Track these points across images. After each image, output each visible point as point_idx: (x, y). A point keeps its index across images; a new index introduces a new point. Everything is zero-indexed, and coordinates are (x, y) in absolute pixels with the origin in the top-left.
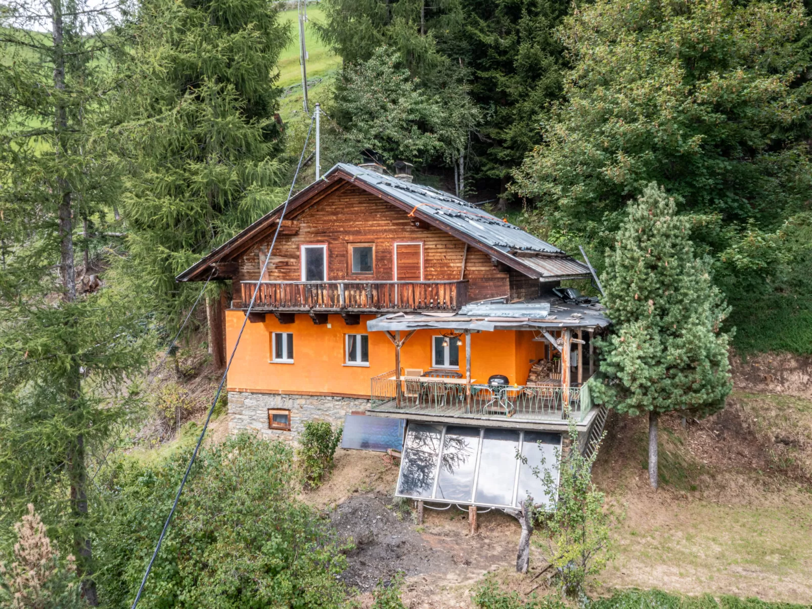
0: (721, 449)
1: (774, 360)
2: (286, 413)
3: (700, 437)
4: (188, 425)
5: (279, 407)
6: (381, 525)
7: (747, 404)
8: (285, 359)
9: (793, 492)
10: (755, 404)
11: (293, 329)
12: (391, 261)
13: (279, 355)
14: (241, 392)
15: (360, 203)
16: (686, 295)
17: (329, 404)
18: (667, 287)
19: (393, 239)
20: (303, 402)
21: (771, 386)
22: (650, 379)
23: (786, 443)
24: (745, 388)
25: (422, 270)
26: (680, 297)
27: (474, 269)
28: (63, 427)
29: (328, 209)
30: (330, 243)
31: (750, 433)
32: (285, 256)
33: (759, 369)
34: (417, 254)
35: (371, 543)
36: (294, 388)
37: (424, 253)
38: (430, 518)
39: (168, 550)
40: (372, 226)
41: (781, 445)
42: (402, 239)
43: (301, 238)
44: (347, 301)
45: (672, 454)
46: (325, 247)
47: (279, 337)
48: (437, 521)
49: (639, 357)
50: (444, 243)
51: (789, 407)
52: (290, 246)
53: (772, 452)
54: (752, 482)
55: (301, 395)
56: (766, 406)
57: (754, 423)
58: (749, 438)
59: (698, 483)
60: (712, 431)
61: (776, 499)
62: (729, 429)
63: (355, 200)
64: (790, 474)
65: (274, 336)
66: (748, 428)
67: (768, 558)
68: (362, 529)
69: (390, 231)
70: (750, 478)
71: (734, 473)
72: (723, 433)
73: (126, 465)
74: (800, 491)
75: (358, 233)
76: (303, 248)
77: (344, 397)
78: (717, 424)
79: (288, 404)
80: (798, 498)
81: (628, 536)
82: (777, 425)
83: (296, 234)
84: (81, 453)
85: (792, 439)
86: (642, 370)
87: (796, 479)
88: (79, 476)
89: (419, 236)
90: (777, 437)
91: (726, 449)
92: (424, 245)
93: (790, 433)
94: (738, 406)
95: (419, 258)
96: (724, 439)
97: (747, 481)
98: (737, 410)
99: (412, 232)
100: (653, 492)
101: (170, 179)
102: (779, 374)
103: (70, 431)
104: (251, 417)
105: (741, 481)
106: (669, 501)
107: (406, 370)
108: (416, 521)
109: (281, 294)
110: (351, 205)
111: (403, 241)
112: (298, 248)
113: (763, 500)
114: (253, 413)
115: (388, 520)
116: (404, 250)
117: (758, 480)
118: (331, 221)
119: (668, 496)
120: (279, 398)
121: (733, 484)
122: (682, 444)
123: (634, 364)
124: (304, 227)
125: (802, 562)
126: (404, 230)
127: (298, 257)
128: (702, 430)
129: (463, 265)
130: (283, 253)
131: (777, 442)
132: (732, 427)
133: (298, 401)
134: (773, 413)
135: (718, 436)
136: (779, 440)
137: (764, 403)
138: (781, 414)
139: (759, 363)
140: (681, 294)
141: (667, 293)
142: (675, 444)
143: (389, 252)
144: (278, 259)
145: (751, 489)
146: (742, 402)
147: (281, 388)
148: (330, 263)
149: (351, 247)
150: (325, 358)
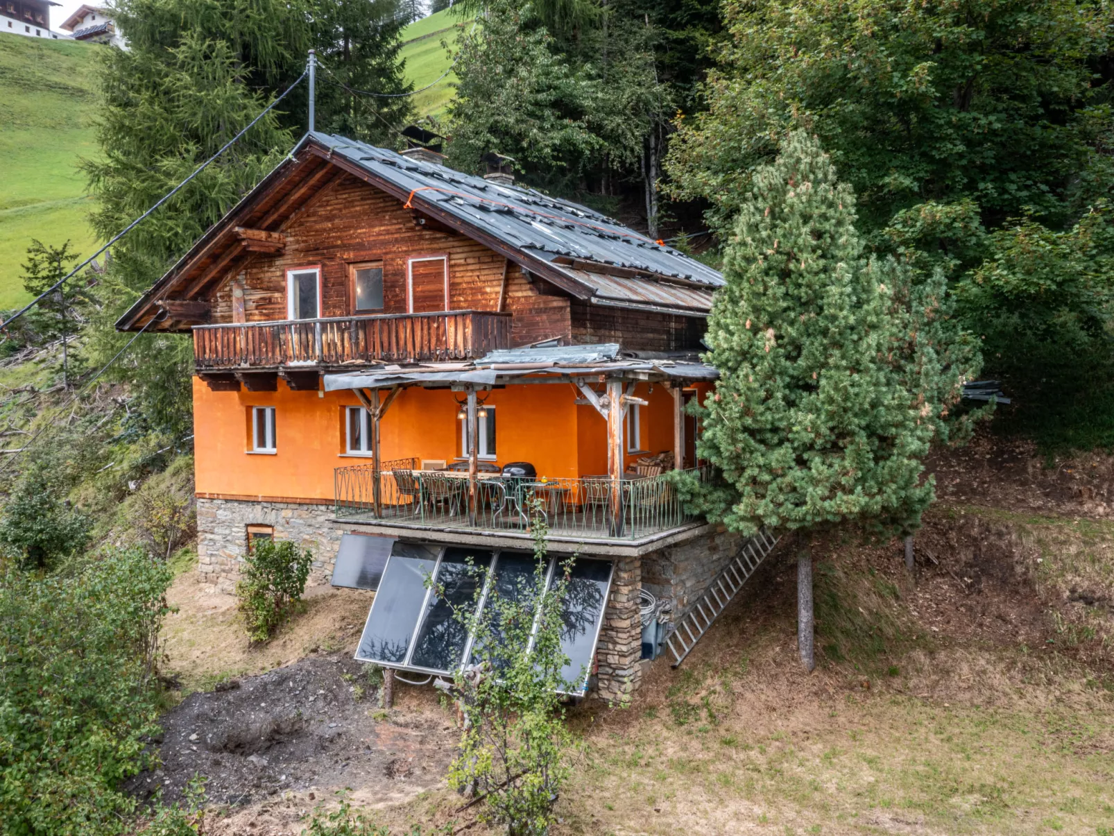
0: (970, 609)
1: (1101, 463)
2: (269, 531)
3: (938, 587)
5: (260, 521)
6: (320, 704)
7: (1029, 533)
8: (269, 449)
9: (1076, 687)
10: (1043, 534)
12: (404, 288)
13: (262, 443)
14: (212, 499)
15: (362, 199)
16: (834, 318)
17: (322, 516)
18: (805, 305)
19: (407, 253)
20: (287, 513)
21: (1087, 507)
23: (1089, 602)
24: (1039, 508)
25: (446, 301)
26: (822, 323)
27: (520, 294)
29: (322, 212)
30: (324, 266)
31: (1027, 582)
32: (268, 289)
33: (1072, 478)
34: (441, 274)
35: (295, 733)
36: (278, 493)
37: (449, 273)
38: (406, 700)
40: (379, 234)
41: (1079, 605)
42: (419, 252)
43: (287, 260)
44: (325, 349)
45: (871, 612)
46: (317, 271)
47: (261, 413)
48: (414, 703)
49: (746, 429)
50: (477, 254)
51: (1103, 539)
52: (271, 274)
53: (1057, 616)
54: (1002, 665)
55: (288, 502)
56: (1062, 538)
57: (1036, 565)
58: (1022, 590)
59: (904, 663)
60: (961, 578)
61: (1042, 697)
62: (990, 576)
63: (356, 195)
64: (1082, 655)
65: (254, 412)
66: (1025, 573)
67: (955, 800)
68: (287, 710)
69: (403, 239)
70: (1001, 659)
71: (972, 649)
72: (979, 582)
74: (1090, 684)
75: (361, 246)
76: (290, 274)
77: (341, 506)
78: (971, 567)
79: (271, 518)
80: (1084, 698)
81: (716, 746)
82: (1076, 571)
83: (279, 253)
85: (1098, 594)
86: (751, 452)
87: (1092, 663)
89: (442, 245)
90: (1073, 591)
91: (979, 609)
92: (449, 259)
93: (1097, 584)
94: (1014, 537)
95: (442, 282)
96: (980, 592)
97: (994, 664)
98: (1010, 544)
99: (433, 240)
100: (802, 674)
102: (1106, 486)
104: (225, 536)
105: (983, 662)
106: (831, 691)
107: (424, 462)
108: (380, 703)
110: (351, 203)
111: (420, 255)
112: (284, 276)
113: (1015, 697)
114: (227, 532)
115: (336, 698)
116: (421, 270)
117: (1014, 663)
118: (325, 230)
119: (829, 682)
120: (259, 507)
121: (965, 668)
122: (897, 598)
123: (734, 441)
125: (1019, 812)
126: (421, 238)
127: (283, 290)
128: (943, 576)
129: (500, 289)
130: (265, 285)
131: (1072, 599)
132: (997, 572)
133: (283, 513)
134: (1073, 550)
135: (969, 586)
136: (1076, 596)
137: (1060, 532)
138: (1087, 550)
139: (1075, 467)
140: (826, 317)
141: (803, 318)
142: (882, 596)
143: (403, 274)
144: (258, 295)
145: (997, 678)
146: (1021, 530)
147: (261, 492)
148: (325, 296)
149: (353, 271)
150: (316, 445)
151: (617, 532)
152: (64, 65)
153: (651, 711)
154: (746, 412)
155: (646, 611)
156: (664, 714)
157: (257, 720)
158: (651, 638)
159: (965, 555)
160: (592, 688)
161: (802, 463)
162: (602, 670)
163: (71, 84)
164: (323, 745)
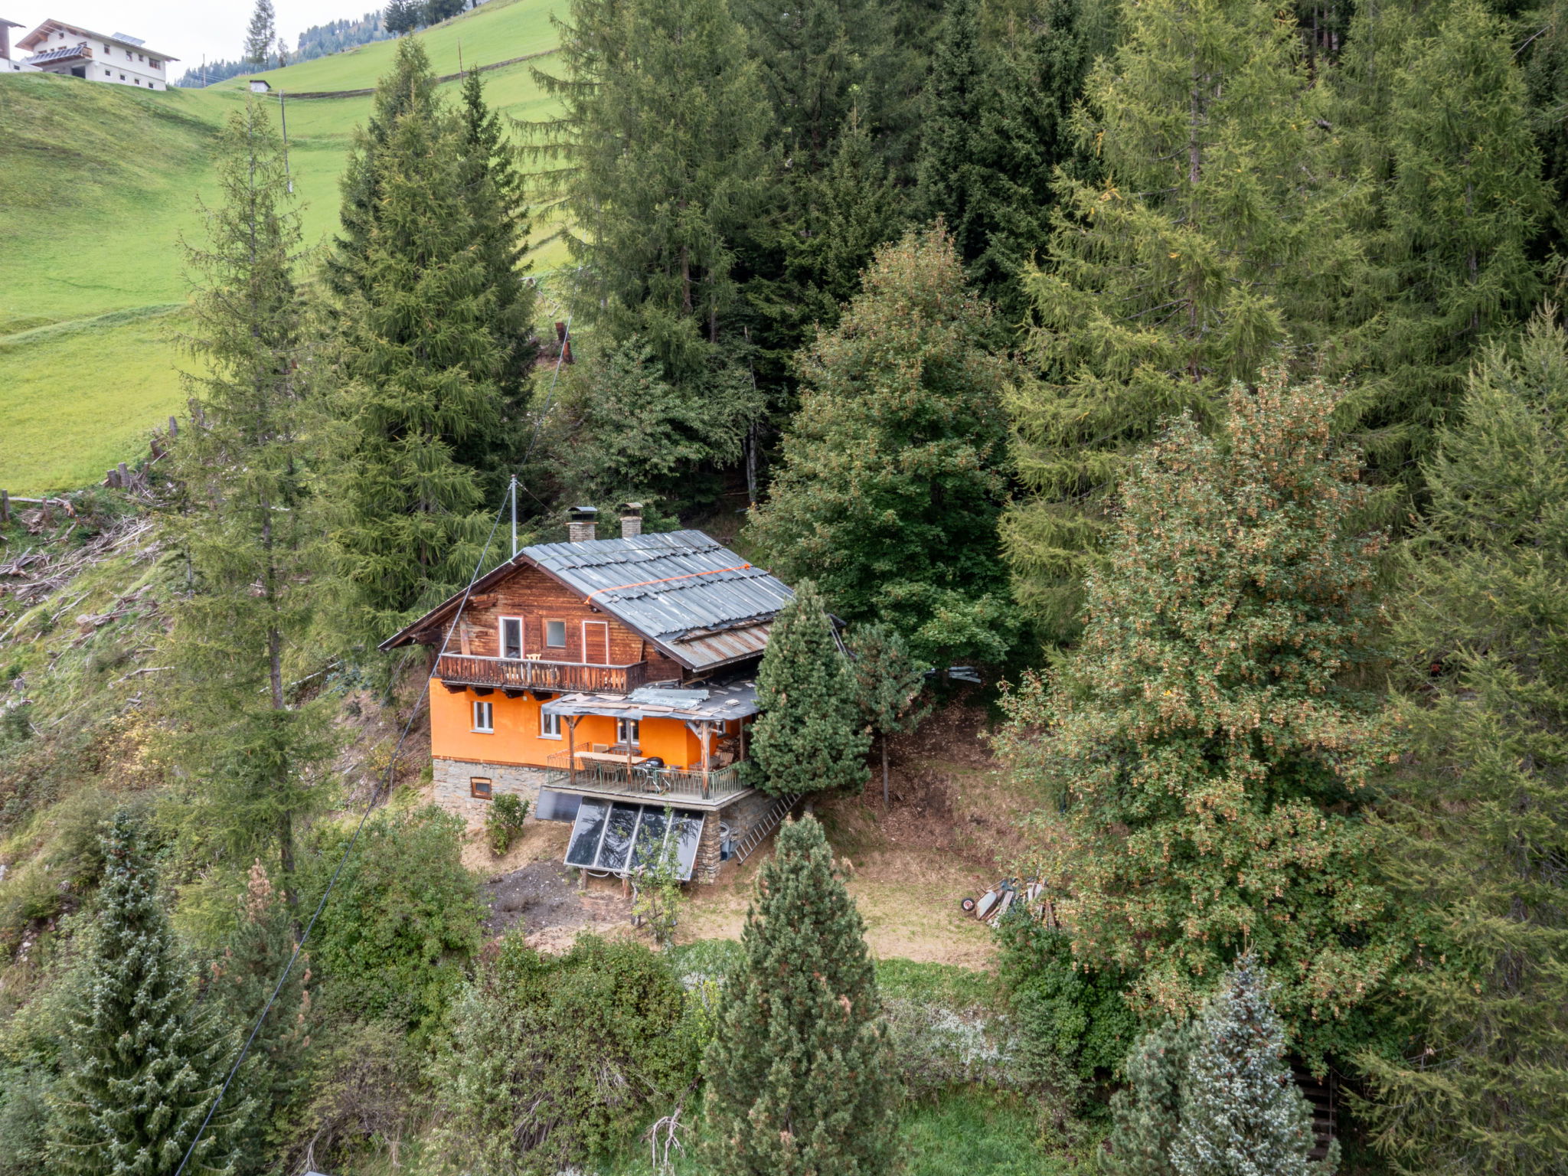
0: (916, 827)
2: (488, 782)
3: (901, 814)
4: (400, 788)
5: (481, 776)
6: (548, 888)
7: (958, 780)
8: (486, 729)
11: (492, 699)
12: (579, 638)
13: (481, 724)
14: (445, 760)
17: (526, 774)
19: (582, 617)
20: (501, 771)
22: (781, 764)
23: (979, 823)
25: (607, 649)
28: (275, 804)
29: (524, 582)
30: (525, 616)
31: (950, 811)
32: (485, 626)
34: (603, 633)
35: (537, 904)
36: (494, 758)
37: (609, 633)
38: (595, 884)
39: (356, 899)
40: (563, 603)
41: (974, 824)
42: (588, 619)
43: (499, 609)
44: (534, 680)
46: (520, 619)
47: (480, 706)
48: (600, 885)
52: (488, 617)
53: (959, 831)
54: (919, 860)
55: (501, 764)
57: (957, 800)
58: (947, 815)
60: (917, 808)
62: (932, 807)
65: (475, 706)
66: (950, 805)
68: (530, 892)
69: (578, 608)
70: (920, 856)
72: (925, 810)
73: (329, 832)
75: (550, 608)
76: (501, 619)
77: (541, 768)
79: (489, 773)
83: (495, 605)
84: (289, 823)
85: (984, 818)
88: (287, 841)
90: (972, 816)
91: (921, 827)
92: (609, 625)
93: (984, 812)
94: (950, 783)
95: (604, 637)
96: (924, 816)
98: (945, 788)
101: (376, 534)
103: (282, 808)
104: (456, 784)
105: (908, 858)
107: (594, 745)
108: (581, 887)
109: (475, 669)
112: (497, 619)
114: (457, 782)
115: (556, 885)
116: (590, 629)
117: (926, 858)
118: (526, 593)
120: (481, 767)
123: (765, 752)
124: (501, 597)
127: (496, 628)
128: (905, 807)
129: (640, 646)
130: (483, 623)
131: (970, 821)
132: (936, 805)
133: (498, 771)
134: (978, 791)
135: (918, 814)
138: (985, 792)
143: (579, 629)
144: (477, 629)
145: (914, 867)
146: (955, 778)
147: (482, 757)
148: (526, 636)
149: (545, 621)
150: (522, 729)
151: (707, 796)
152: (38, 114)
153: (725, 888)
154: (771, 736)
155: (723, 835)
156: (731, 889)
157: (516, 897)
158: (726, 849)
159: (921, 794)
160: (694, 876)
161: (799, 762)
162: (699, 867)
163: (51, 141)
164: (553, 909)
